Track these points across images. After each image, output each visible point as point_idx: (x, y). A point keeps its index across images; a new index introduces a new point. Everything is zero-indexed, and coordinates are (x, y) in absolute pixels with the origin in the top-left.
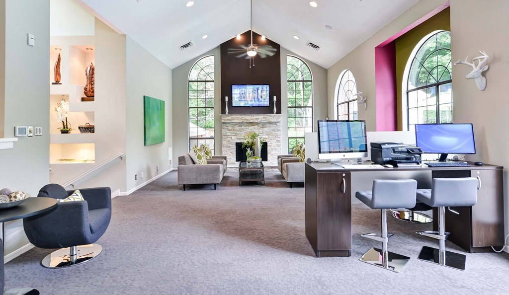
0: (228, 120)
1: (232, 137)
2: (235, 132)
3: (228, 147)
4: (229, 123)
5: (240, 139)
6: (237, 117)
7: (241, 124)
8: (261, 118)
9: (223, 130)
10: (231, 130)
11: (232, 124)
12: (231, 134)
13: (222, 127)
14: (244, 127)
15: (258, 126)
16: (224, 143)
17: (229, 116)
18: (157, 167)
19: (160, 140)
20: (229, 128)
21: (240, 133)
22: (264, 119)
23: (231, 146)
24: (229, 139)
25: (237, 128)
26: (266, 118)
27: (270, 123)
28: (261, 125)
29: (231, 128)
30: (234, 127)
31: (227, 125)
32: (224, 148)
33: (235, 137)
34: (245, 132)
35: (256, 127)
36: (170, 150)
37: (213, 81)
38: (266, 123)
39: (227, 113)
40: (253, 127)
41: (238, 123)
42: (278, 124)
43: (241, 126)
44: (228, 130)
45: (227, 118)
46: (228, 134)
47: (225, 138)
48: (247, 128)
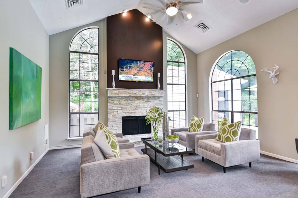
0: (115, 93)
1: (119, 111)
2: (122, 106)
3: (114, 122)
4: (115, 97)
5: (126, 113)
6: (124, 91)
7: (127, 98)
8: (147, 92)
9: (109, 104)
10: (118, 105)
11: (118, 98)
12: (117, 108)
13: (107, 101)
14: (131, 101)
15: (143, 101)
16: (110, 117)
17: (116, 90)
18: (31, 155)
19: (35, 117)
20: (115, 102)
21: (126, 107)
22: (150, 94)
23: (117, 120)
24: (115, 113)
25: (123, 102)
26: (151, 92)
27: (154, 97)
28: (146, 100)
29: (117, 102)
30: (121, 102)
31: (114, 99)
32: (110, 123)
33: (121, 111)
34: (131, 106)
35: (141, 101)
36: (47, 127)
37: (97, 54)
38: (150, 97)
39: (114, 87)
40: (139, 101)
41: (124, 98)
42: (160, 99)
43: (128, 100)
44: (114, 104)
45: (115, 92)
46: (114, 108)
47: (111, 113)
48: (133, 103)
